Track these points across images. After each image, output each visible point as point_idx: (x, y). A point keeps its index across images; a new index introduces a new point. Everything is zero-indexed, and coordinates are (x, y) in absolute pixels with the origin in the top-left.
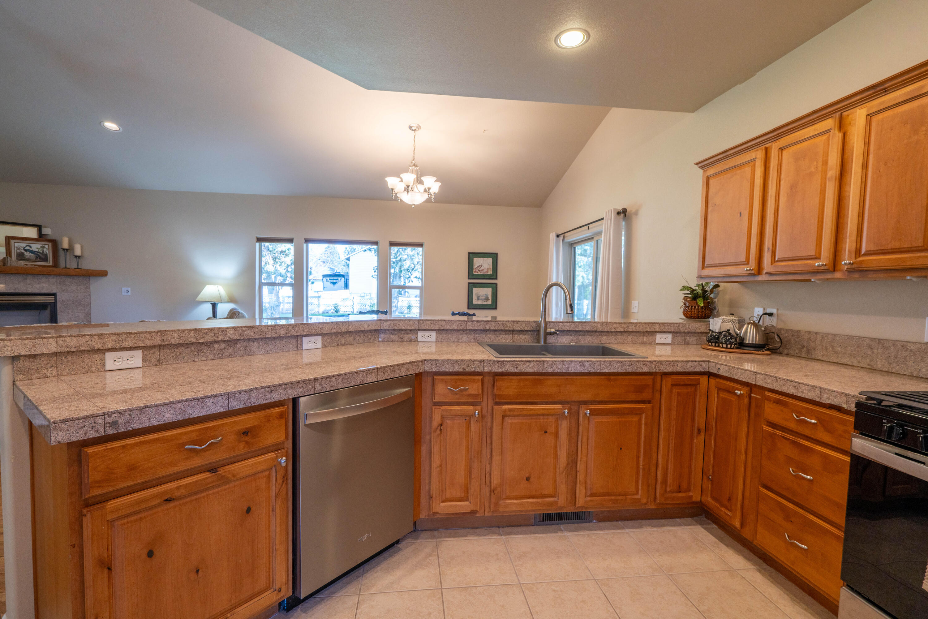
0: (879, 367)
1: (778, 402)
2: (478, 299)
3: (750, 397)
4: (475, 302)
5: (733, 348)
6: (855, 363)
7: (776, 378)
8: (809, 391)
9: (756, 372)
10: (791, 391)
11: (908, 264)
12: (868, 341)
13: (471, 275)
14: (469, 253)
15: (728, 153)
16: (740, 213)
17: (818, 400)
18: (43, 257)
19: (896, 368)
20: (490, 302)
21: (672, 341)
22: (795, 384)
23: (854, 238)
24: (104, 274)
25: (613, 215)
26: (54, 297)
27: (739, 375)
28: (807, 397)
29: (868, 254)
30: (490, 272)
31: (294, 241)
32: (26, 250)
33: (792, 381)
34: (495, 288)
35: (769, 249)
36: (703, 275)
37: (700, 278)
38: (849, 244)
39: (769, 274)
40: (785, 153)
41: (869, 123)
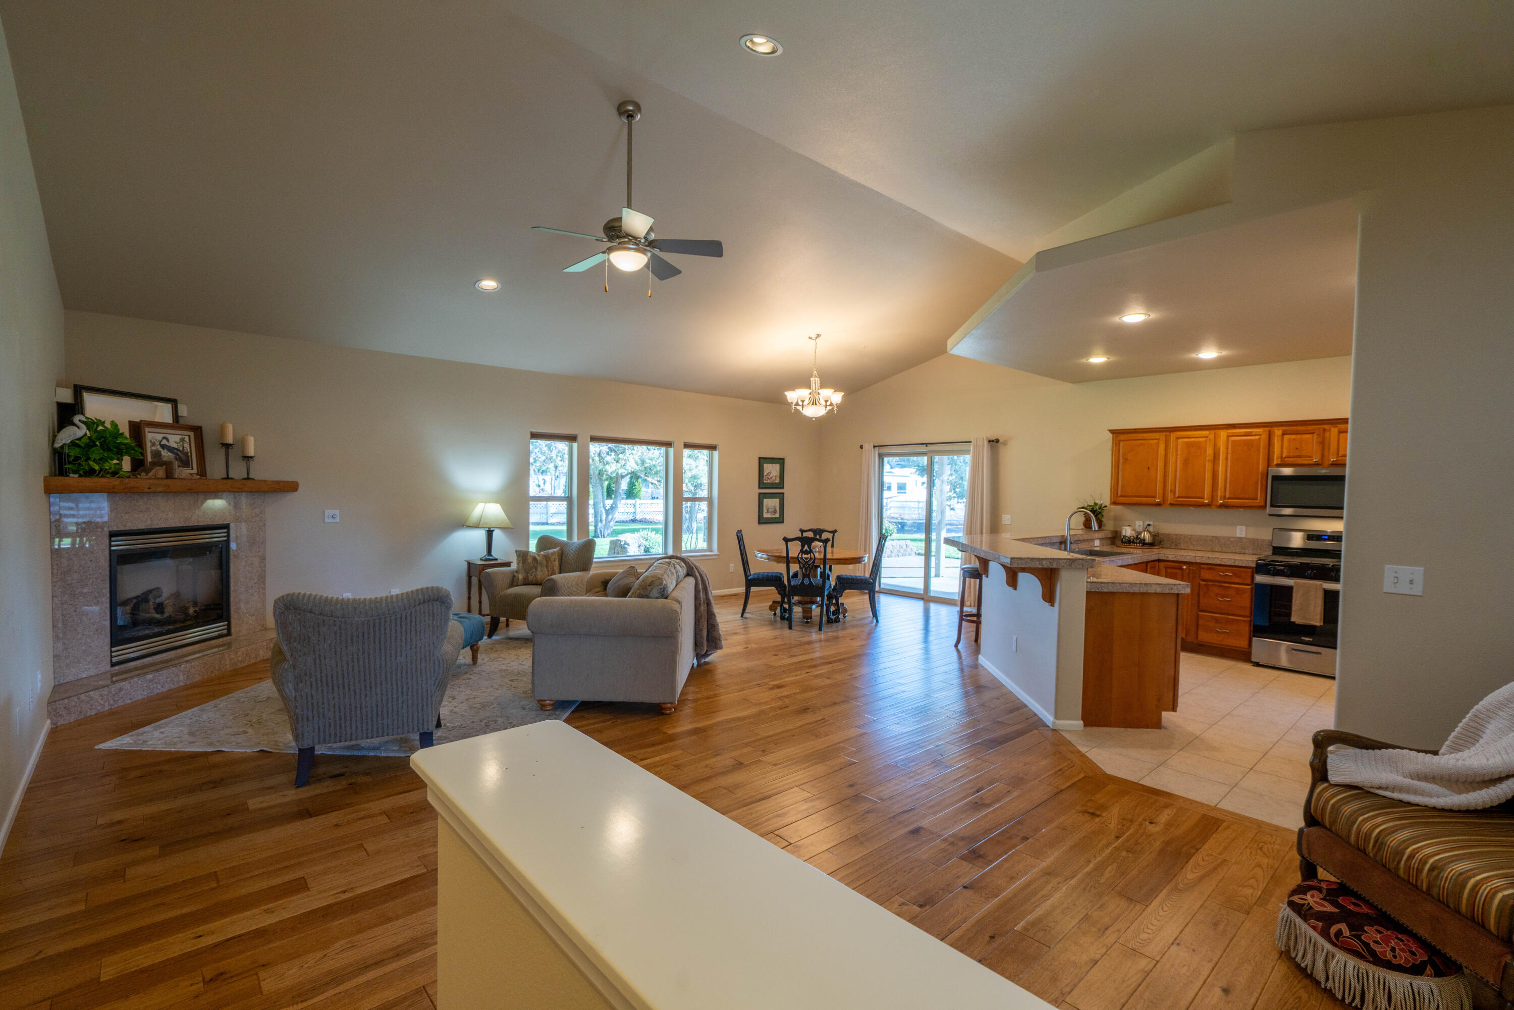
0: (1216, 550)
1: (1209, 569)
2: (768, 512)
3: (1189, 569)
4: (766, 515)
5: (1143, 546)
6: (1204, 549)
7: (1208, 558)
8: (1229, 562)
9: (1195, 556)
10: (1218, 562)
11: (1249, 504)
12: (1210, 538)
13: (761, 485)
14: (760, 458)
16: (1148, 468)
17: (1233, 565)
18: (184, 458)
19: (1226, 548)
20: (777, 515)
23: (1223, 490)
24: (292, 487)
25: (986, 443)
26: (225, 530)
27: (1183, 559)
28: (1227, 564)
29: (1229, 498)
30: (778, 481)
31: (579, 438)
32: (163, 447)
33: (1218, 559)
34: (781, 497)
35: (1171, 491)
36: (1117, 501)
37: (1114, 503)
38: (1220, 493)
39: (1172, 504)
40: (1180, 440)
41: (1228, 439)
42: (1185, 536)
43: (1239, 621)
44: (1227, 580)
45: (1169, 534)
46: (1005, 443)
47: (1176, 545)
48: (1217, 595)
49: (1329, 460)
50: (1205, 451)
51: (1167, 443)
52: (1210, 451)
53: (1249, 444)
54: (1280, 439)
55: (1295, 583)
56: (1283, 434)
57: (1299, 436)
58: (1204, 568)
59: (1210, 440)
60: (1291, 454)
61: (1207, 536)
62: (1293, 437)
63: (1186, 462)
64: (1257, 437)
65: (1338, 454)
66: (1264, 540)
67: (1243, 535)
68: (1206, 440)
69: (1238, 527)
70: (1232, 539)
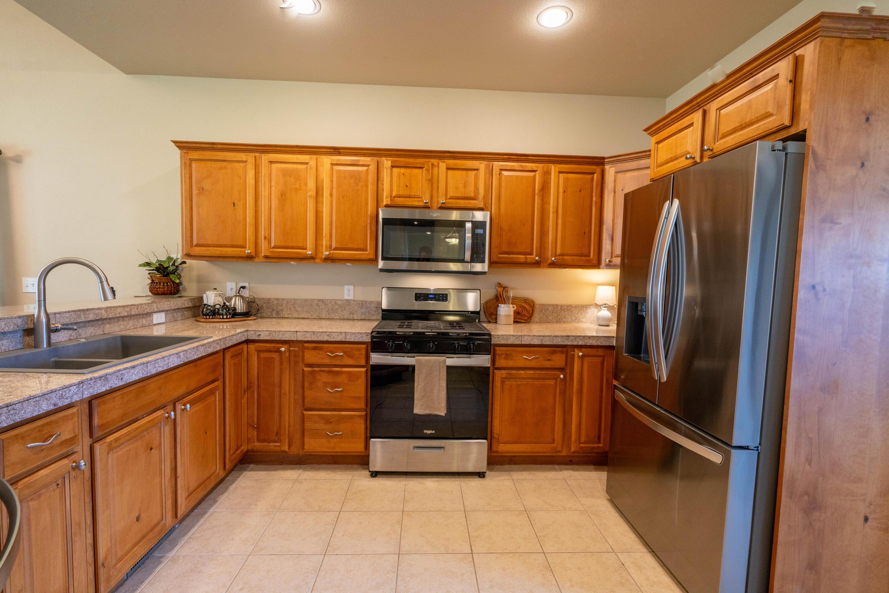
0: (324, 316)
1: (315, 348)
3: (290, 351)
5: (229, 318)
6: (310, 316)
7: (314, 332)
8: (338, 336)
9: (296, 331)
10: (326, 338)
11: (357, 257)
12: (316, 302)
15: (215, 146)
16: (234, 204)
17: (344, 340)
19: (333, 316)
21: (166, 320)
22: (328, 334)
23: (328, 238)
27: (280, 336)
28: (337, 340)
29: (336, 249)
33: (326, 332)
35: (265, 238)
36: (192, 254)
37: (188, 255)
38: (325, 242)
39: (266, 257)
40: (274, 166)
41: (332, 169)
42: (288, 301)
43: (352, 417)
44: (337, 362)
45: (269, 299)
46: (18, 159)
47: (278, 313)
48: (326, 384)
49: (438, 202)
50: (306, 184)
51: (256, 167)
52: (311, 184)
53: (356, 176)
54: (389, 171)
55: (417, 361)
56: (393, 167)
57: (408, 171)
58: (308, 348)
59: (311, 167)
60: (401, 193)
61: (312, 300)
62: (403, 170)
63: (283, 196)
64: (365, 168)
65: (446, 195)
66: (372, 302)
67: (351, 297)
68: (307, 167)
69: (346, 287)
70: (340, 302)
